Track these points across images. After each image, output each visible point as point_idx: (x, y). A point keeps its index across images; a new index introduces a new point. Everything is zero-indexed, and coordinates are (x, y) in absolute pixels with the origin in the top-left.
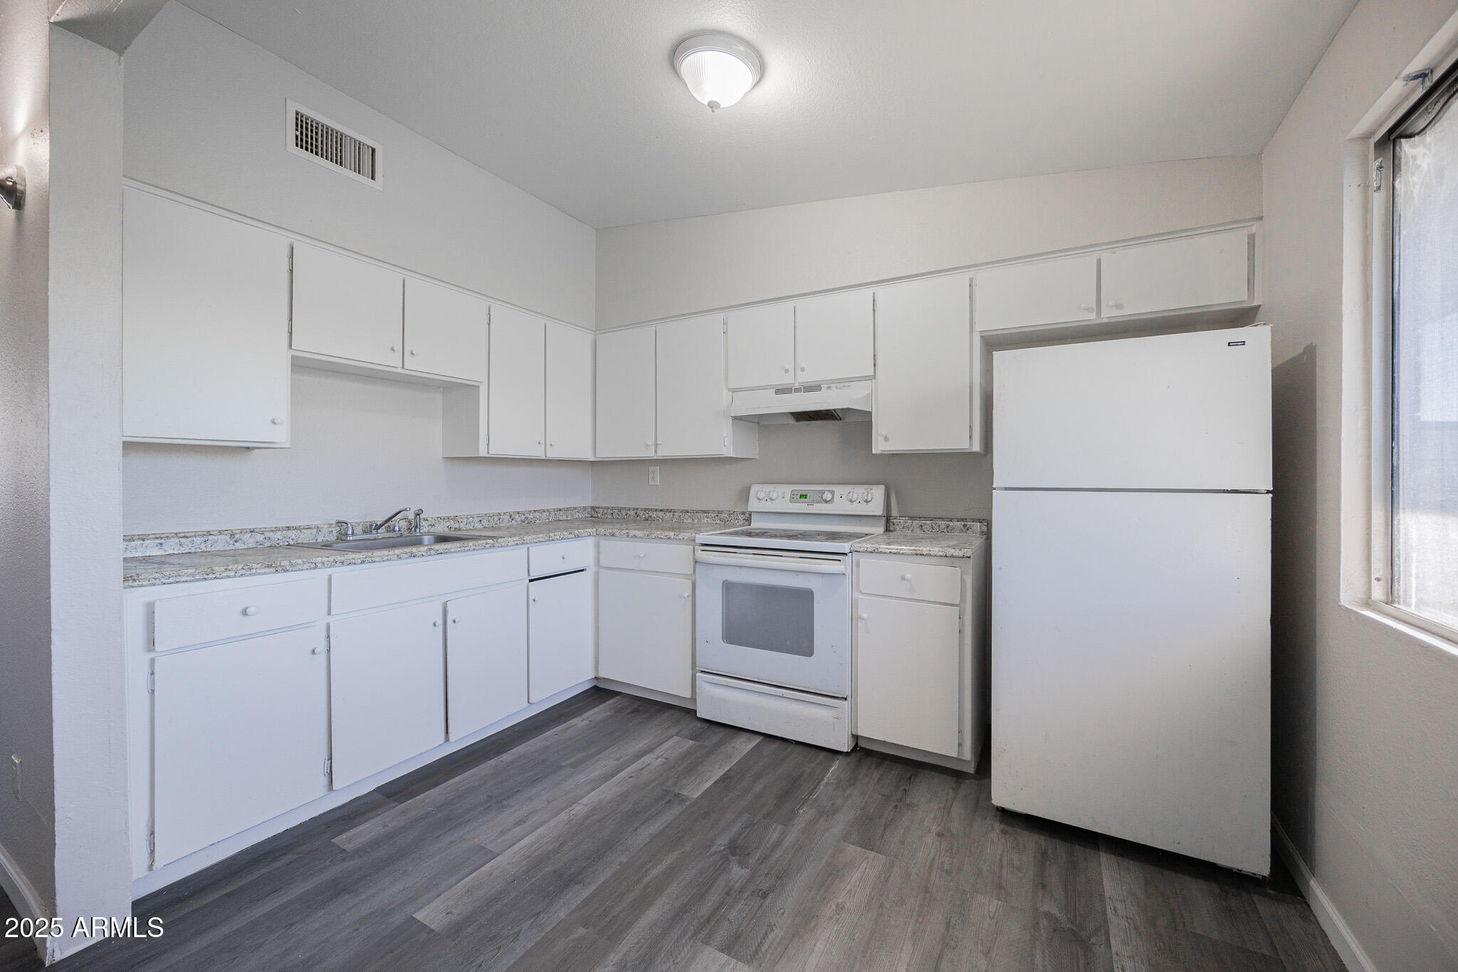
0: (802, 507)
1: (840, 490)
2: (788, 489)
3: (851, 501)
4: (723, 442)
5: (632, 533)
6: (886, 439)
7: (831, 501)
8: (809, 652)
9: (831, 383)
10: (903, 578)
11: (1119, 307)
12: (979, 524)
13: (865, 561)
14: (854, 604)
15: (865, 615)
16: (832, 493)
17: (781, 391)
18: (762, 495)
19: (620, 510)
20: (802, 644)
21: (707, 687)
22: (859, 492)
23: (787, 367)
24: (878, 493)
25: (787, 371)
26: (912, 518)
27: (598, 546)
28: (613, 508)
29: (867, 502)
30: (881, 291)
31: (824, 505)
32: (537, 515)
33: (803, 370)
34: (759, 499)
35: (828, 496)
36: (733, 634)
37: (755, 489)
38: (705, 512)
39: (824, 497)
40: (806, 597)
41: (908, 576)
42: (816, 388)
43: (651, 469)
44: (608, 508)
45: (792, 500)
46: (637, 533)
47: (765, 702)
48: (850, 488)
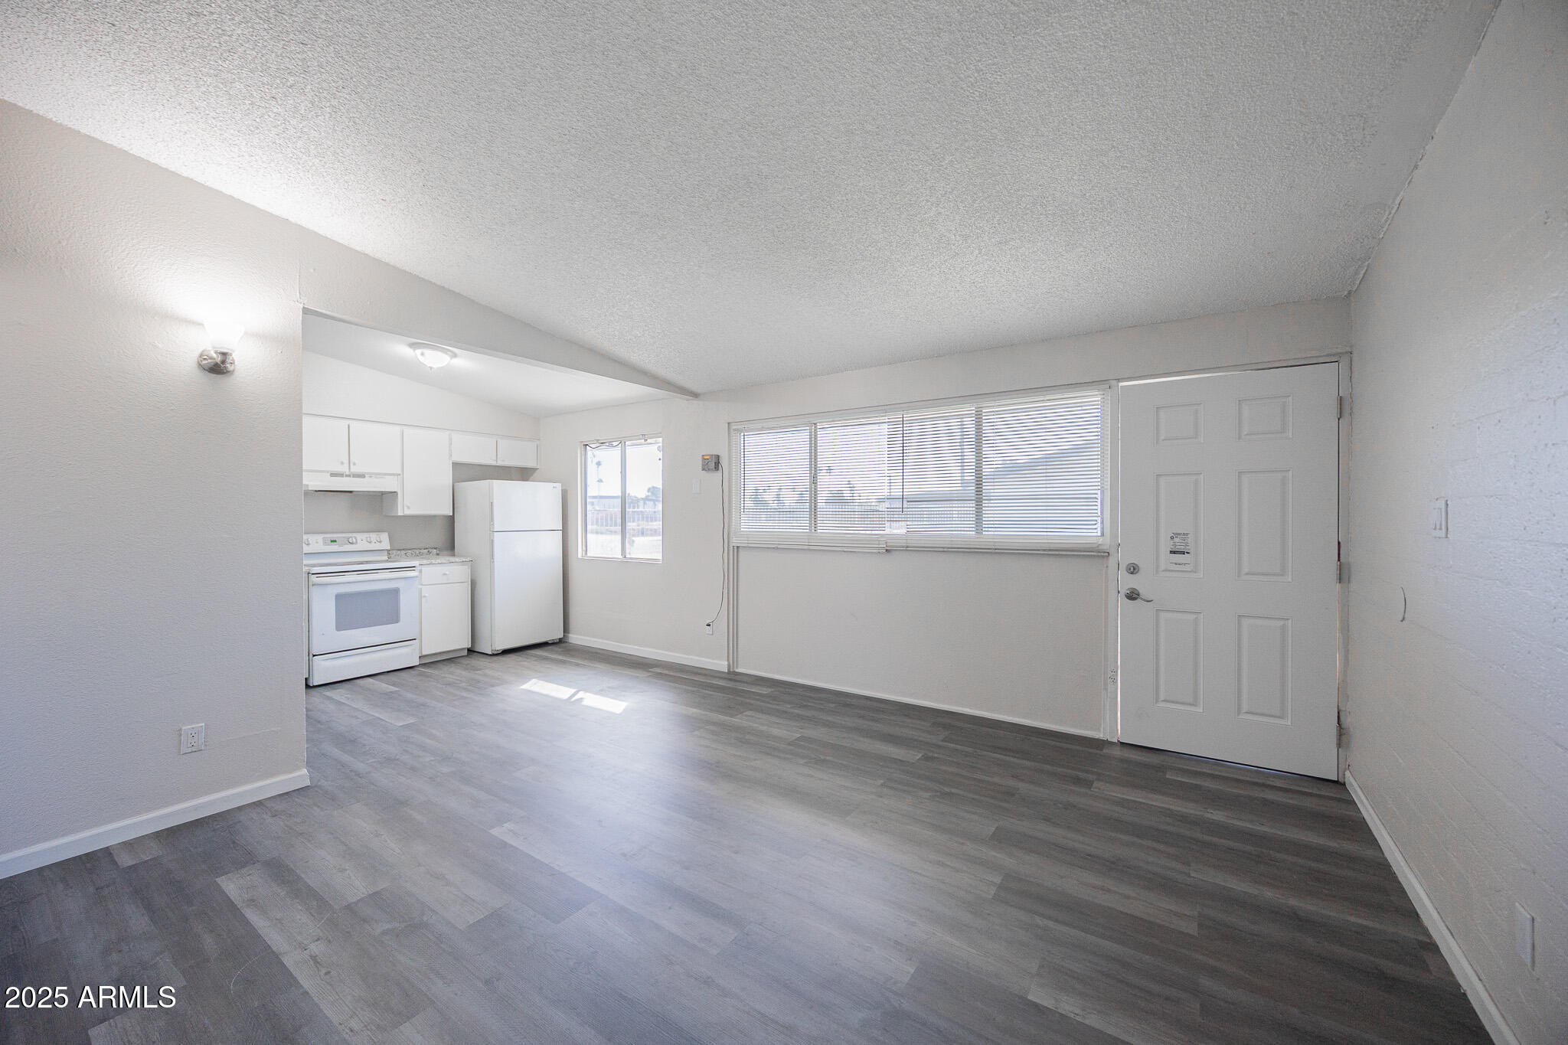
0: (334, 548)
1: (359, 536)
2: (320, 538)
3: (370, 542)
6: (409, 508)
7: (357, 542)
8: (397, 621)
9: (371, 475)
10: (445, 574)
11: (503, 461)
13: (424, 569)
14: (420, 591)
15: (427, 596)
16: (355, 538)
17: (333, 475)
20: (394, 618)
21: (323, 663)
22: (374, 536)
23: (344, 461)
24: (385, 537)
26: (399, 550)
29: (380, 542)
30: (407, 429)
31: (351, 545)
33: (354, 462)
35: (352, 540)
36: (344, 622)
39: (350, 540)
40: (396, 592)
41: (447, 573)
42: (362, 476)
45: (325, 543)
47: (367, 657)
48: (366, 535)
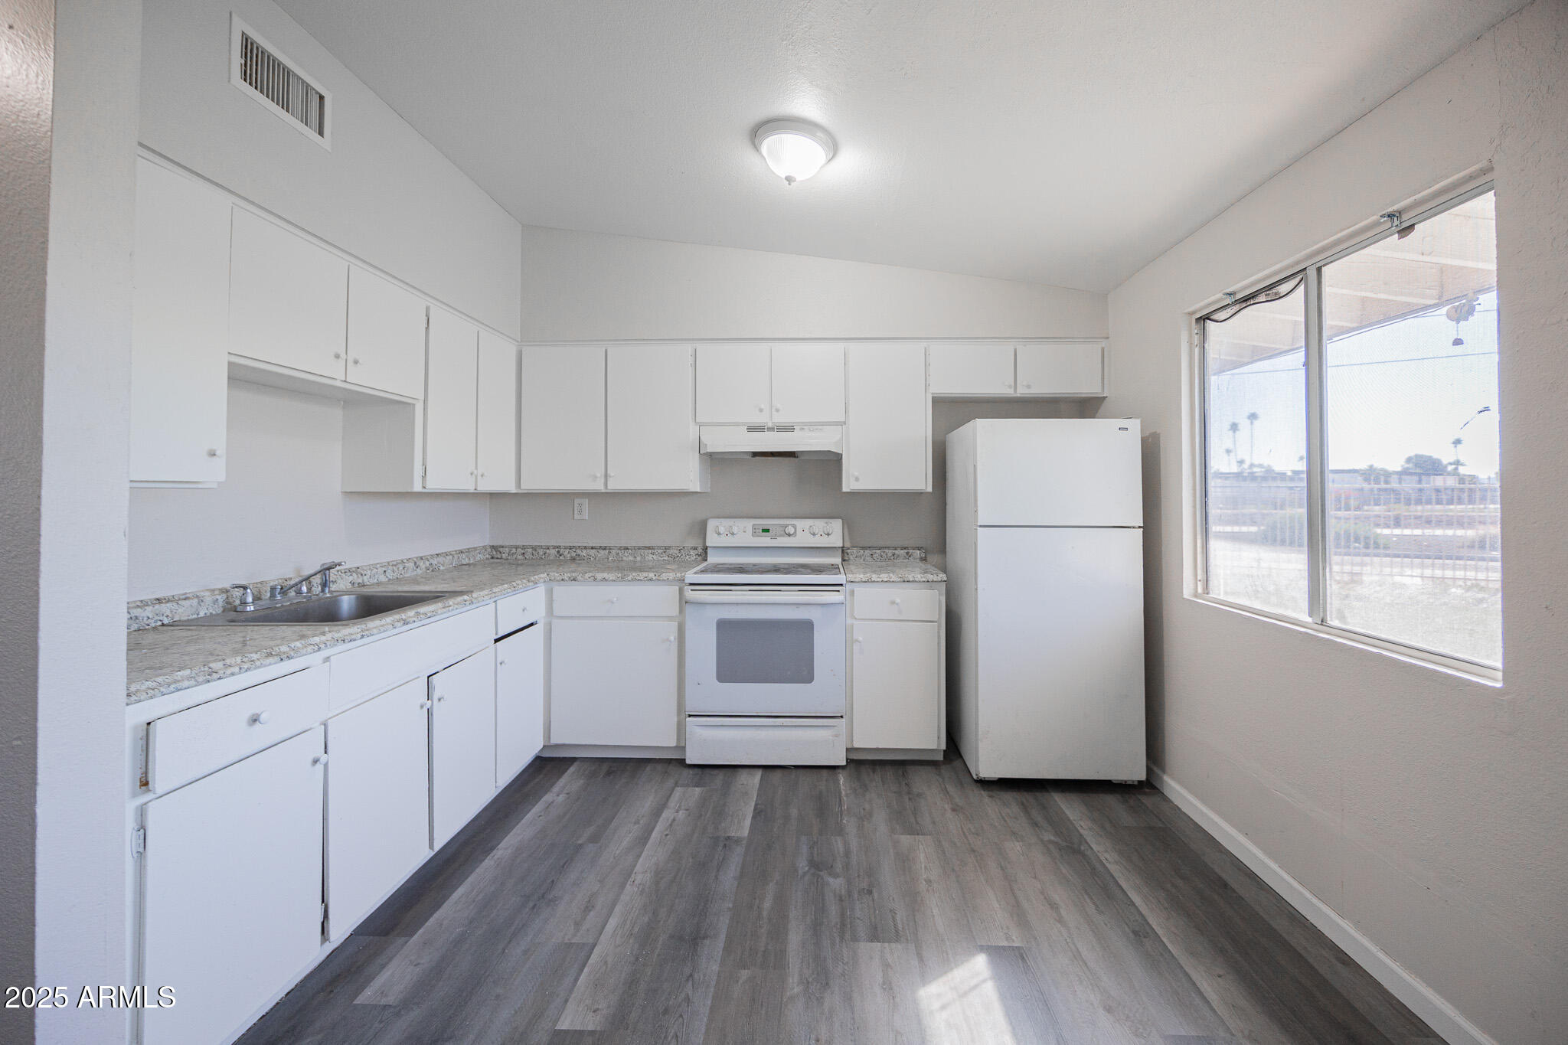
0: (765, 541)
1: (801, 524)
2: (749, 524)
3: (814, 534)
4: (689, 477)
5: (599, 576)
6: (857, 479)
7: (794, 534)
8: (809, 678)
9: (804, 425)
10: (893, 603)
12: (918, 552)
13: (859, 590)
14: (849, 630)
15: (861, 639)
16: (794, 526)
17: (751, 429)
18: (722, 530)
19: (534, 548)
20: (803, 672)
21: (699, 731)
22: (819, 525)
23: (763, 406)
24: (836, 526)
25: (761, 410)
26: (863, 548)
27: (550, 593)
28: (524, 547)
29: (828, 534)
30: (852, 346)
31: (788, 539)
32: (441, 559)
33: (777, 410)
34: (719, 534)
35: (791, 530)
36: (727, 673)
37: (711, 524)
38: (649, 548)
39: (787, 530)
40: (808, 626)
41: (898, 601)
42: (791, 429)
43: (577, 501)
44: (517, 548)
45: (754, 534)
46: (605, 575)
47: (763, 734)
48: (810, 522)
